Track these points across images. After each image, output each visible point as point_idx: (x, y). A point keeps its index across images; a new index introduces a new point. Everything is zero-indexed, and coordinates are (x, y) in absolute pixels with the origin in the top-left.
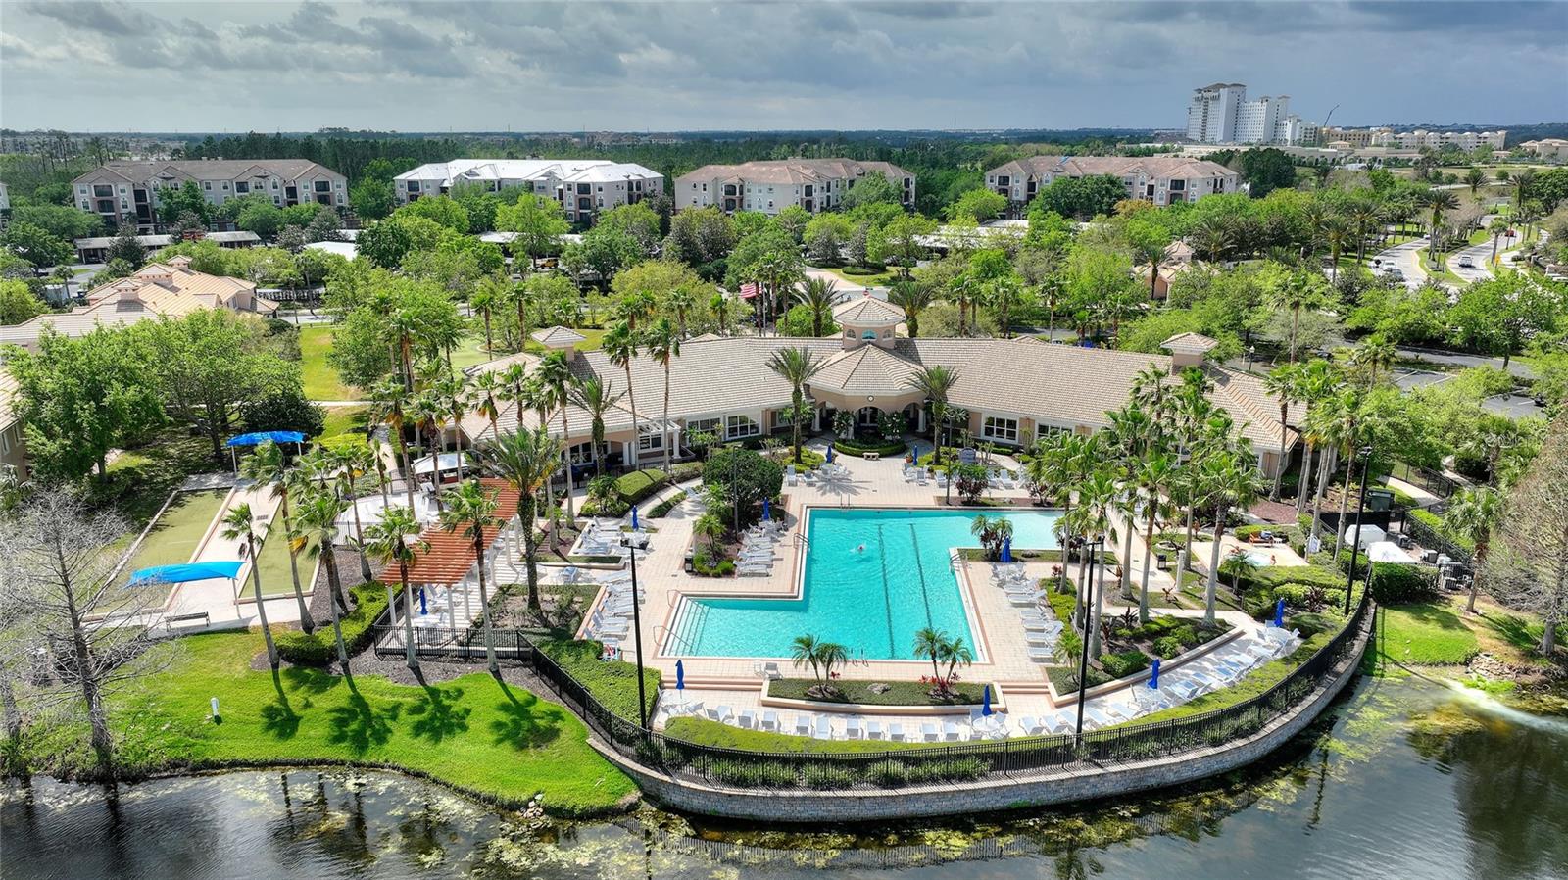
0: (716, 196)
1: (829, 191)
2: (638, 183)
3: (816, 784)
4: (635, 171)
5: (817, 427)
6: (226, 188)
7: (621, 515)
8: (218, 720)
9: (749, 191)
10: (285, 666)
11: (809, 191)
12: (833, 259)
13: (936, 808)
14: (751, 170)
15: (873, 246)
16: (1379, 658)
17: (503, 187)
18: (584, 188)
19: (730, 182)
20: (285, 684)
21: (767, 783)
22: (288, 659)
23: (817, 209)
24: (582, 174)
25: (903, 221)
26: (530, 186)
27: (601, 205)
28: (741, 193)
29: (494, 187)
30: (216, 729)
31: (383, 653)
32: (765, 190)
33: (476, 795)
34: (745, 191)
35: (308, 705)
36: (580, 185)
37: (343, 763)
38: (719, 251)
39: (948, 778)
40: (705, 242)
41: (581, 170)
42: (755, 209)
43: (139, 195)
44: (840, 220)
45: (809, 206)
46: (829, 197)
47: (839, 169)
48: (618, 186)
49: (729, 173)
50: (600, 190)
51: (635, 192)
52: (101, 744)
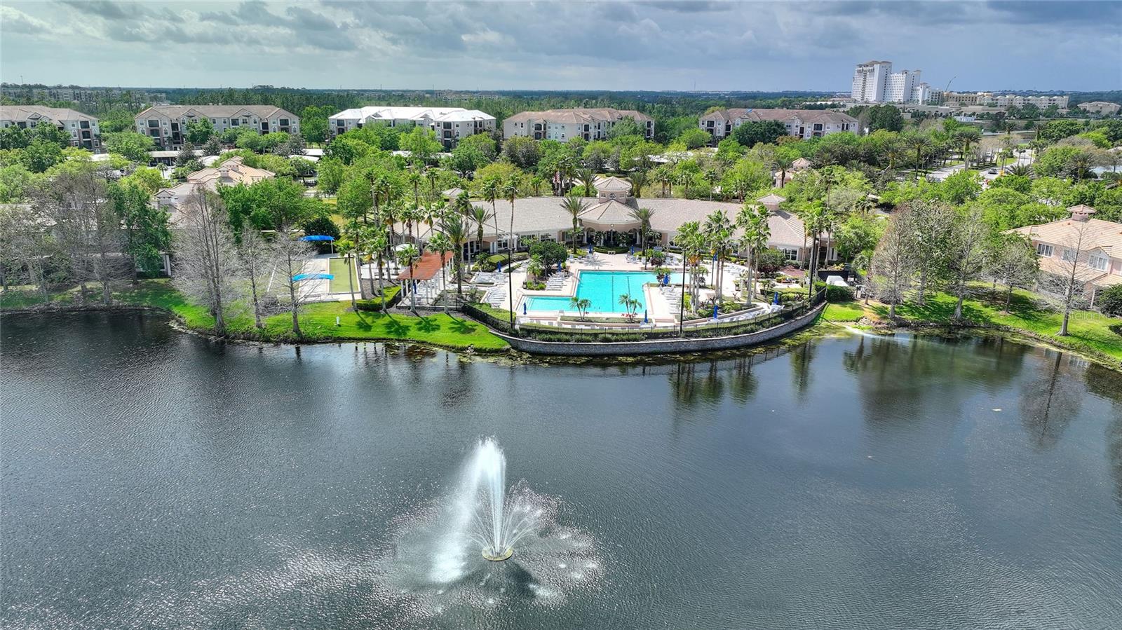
0: (529, 131)
1: (599, 128)
2: (480, 122)
3: (578, 341)
4: (479, 115)
5: (585, 241)
6: (225, 122)
7: (491, 271)
8: (339, 325)
9: (549, 128)
10: (360, 311)
11: (587, 128)
12: (601, 169)
13: (623, 350)
14: (550, 114)
15: (624, 160)
16: (820, 319)
17: (396, 124)
18: (447, 125)
19: (538, 122)
20: (363, 316)
21: (559, 340)
22: (361, 309)
23: (592, 140)
24: (446, 116)
25: (642, 145)
26: (414, 123)
27: (458, 135)
28: (545, 129)
29: (392, 123)
30: (339, 328)
31: (400, 308)
32: (560, 127)
33: (448, 347)
34: (547, 127)
35: (374, 322)
36: (444, 123)
37: (392, 339)
38: (532, 162)
39: (629, 340)
40: (524, 157)
41: (445, 114)
42: (553, 138)
43: (174, 126)
44: (606, 145)
45: (587, 137)
46: (599, 132)
47: (605, 114)
48: (468, 124)
49: (537, 116)
50: (457, 126)
51: (478, 127)
52: (297, 330)
